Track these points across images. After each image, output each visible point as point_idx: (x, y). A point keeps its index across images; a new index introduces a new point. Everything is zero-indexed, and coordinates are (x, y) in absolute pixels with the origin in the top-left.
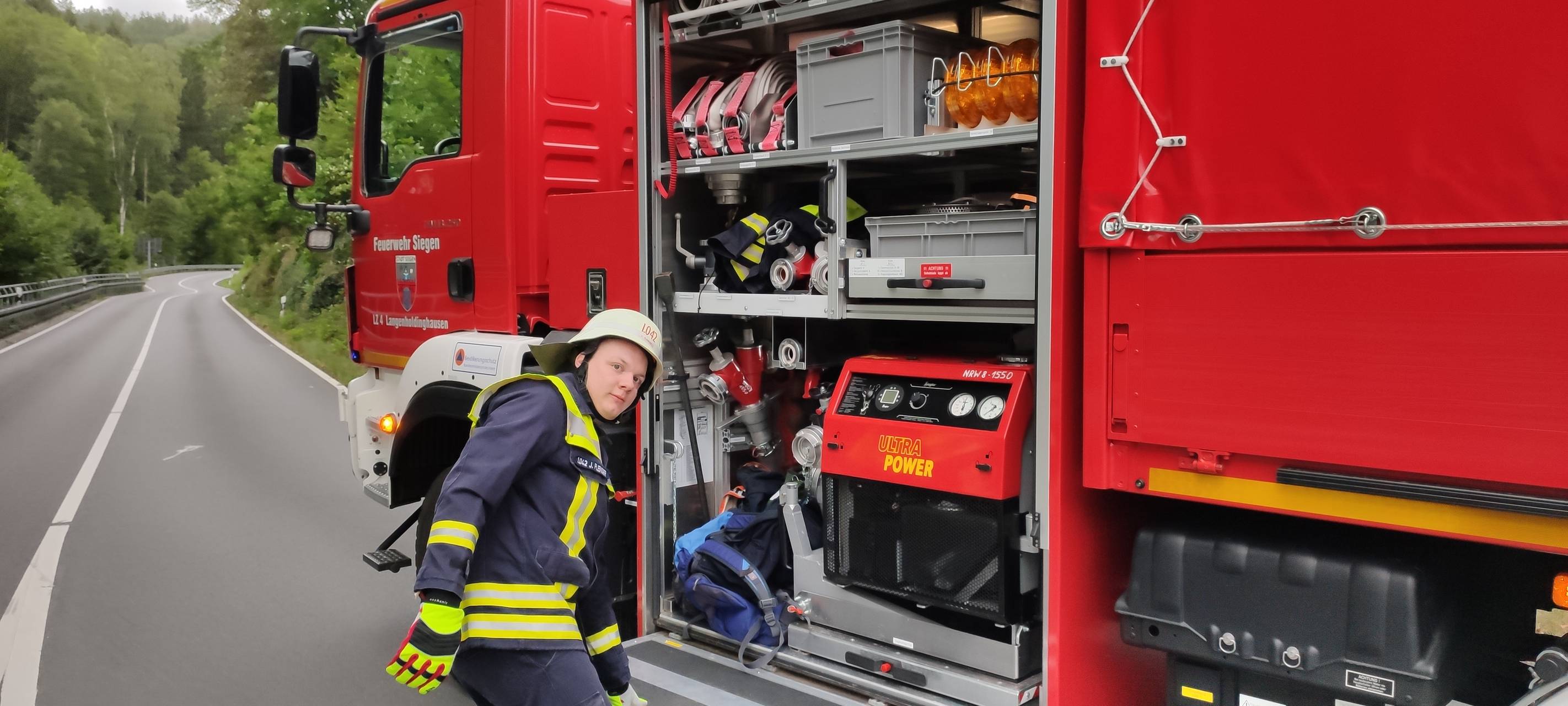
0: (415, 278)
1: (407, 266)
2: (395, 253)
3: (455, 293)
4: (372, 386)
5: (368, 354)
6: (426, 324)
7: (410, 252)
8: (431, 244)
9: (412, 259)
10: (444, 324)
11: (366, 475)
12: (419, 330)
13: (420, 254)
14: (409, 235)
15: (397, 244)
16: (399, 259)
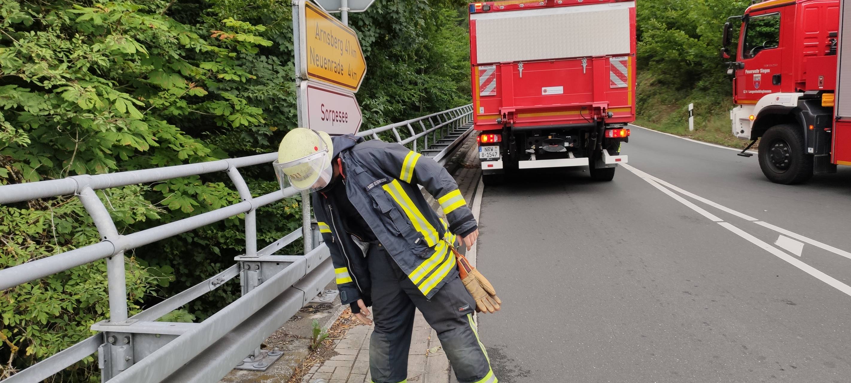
0: (760, 80)
1: (757, 77)
2: (752, 74)
3: (775, 83)
4: (740, 110)
5: (739, 102)
6: (763, 92)
7: (760, 73)
8: (768, 71)
9: (760, 75)
10: (770, 91)
11: (738, 133)
12: (761, 93)
13: (763, 74)
14: (759, 69)
15: (754, 71)
16: (754, 75)
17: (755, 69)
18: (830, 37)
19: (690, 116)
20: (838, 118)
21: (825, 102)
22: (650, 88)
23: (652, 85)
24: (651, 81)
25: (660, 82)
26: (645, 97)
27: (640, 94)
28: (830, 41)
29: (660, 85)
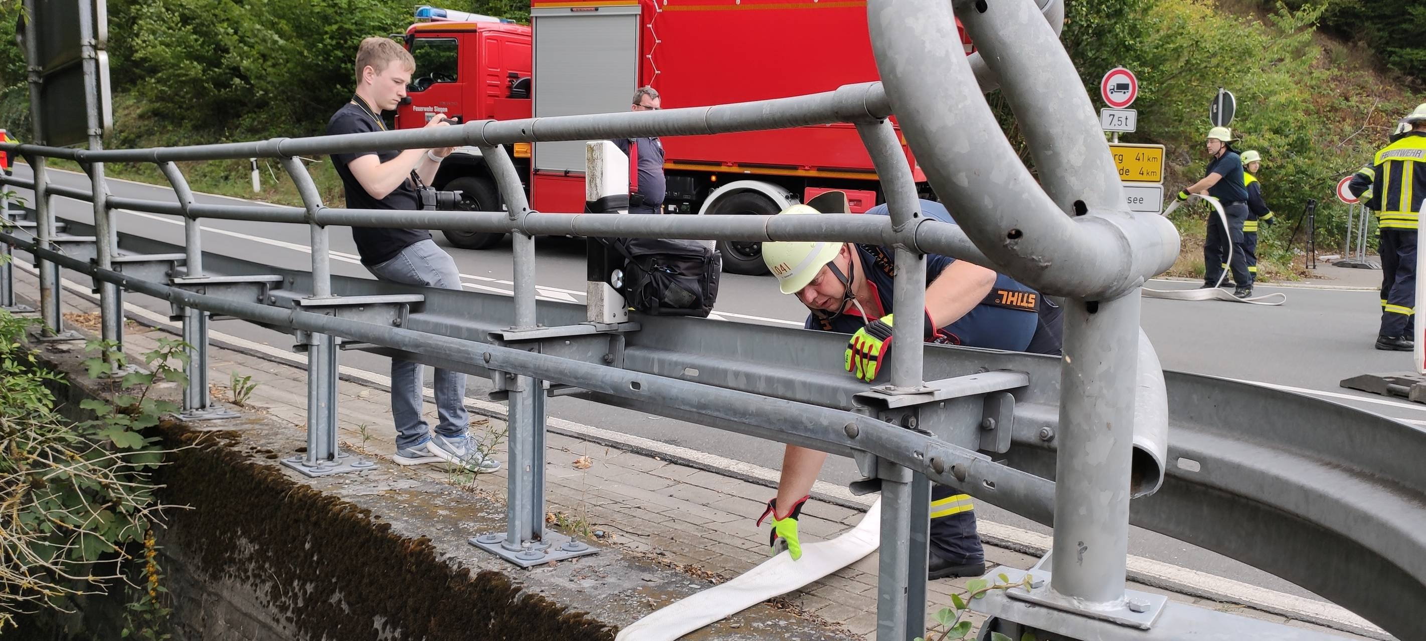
2: (424, 112)
14: (432, 106)
15: (426, 109)
16: (427, 114)
17: (427, 106)
18: (509, 77)
19: (252, 169)
20: (537, 171)
21: (517, 152)
22: (140, 123)
23: (141, 117)
24: (139, 111)
25: (156, 113)
26: (132, 136)
27: (121, 132)
28: (509, 81)
29: (156, 118)
